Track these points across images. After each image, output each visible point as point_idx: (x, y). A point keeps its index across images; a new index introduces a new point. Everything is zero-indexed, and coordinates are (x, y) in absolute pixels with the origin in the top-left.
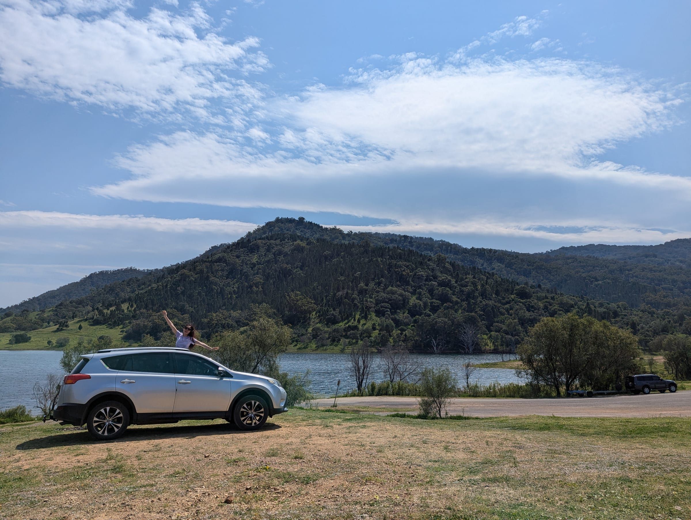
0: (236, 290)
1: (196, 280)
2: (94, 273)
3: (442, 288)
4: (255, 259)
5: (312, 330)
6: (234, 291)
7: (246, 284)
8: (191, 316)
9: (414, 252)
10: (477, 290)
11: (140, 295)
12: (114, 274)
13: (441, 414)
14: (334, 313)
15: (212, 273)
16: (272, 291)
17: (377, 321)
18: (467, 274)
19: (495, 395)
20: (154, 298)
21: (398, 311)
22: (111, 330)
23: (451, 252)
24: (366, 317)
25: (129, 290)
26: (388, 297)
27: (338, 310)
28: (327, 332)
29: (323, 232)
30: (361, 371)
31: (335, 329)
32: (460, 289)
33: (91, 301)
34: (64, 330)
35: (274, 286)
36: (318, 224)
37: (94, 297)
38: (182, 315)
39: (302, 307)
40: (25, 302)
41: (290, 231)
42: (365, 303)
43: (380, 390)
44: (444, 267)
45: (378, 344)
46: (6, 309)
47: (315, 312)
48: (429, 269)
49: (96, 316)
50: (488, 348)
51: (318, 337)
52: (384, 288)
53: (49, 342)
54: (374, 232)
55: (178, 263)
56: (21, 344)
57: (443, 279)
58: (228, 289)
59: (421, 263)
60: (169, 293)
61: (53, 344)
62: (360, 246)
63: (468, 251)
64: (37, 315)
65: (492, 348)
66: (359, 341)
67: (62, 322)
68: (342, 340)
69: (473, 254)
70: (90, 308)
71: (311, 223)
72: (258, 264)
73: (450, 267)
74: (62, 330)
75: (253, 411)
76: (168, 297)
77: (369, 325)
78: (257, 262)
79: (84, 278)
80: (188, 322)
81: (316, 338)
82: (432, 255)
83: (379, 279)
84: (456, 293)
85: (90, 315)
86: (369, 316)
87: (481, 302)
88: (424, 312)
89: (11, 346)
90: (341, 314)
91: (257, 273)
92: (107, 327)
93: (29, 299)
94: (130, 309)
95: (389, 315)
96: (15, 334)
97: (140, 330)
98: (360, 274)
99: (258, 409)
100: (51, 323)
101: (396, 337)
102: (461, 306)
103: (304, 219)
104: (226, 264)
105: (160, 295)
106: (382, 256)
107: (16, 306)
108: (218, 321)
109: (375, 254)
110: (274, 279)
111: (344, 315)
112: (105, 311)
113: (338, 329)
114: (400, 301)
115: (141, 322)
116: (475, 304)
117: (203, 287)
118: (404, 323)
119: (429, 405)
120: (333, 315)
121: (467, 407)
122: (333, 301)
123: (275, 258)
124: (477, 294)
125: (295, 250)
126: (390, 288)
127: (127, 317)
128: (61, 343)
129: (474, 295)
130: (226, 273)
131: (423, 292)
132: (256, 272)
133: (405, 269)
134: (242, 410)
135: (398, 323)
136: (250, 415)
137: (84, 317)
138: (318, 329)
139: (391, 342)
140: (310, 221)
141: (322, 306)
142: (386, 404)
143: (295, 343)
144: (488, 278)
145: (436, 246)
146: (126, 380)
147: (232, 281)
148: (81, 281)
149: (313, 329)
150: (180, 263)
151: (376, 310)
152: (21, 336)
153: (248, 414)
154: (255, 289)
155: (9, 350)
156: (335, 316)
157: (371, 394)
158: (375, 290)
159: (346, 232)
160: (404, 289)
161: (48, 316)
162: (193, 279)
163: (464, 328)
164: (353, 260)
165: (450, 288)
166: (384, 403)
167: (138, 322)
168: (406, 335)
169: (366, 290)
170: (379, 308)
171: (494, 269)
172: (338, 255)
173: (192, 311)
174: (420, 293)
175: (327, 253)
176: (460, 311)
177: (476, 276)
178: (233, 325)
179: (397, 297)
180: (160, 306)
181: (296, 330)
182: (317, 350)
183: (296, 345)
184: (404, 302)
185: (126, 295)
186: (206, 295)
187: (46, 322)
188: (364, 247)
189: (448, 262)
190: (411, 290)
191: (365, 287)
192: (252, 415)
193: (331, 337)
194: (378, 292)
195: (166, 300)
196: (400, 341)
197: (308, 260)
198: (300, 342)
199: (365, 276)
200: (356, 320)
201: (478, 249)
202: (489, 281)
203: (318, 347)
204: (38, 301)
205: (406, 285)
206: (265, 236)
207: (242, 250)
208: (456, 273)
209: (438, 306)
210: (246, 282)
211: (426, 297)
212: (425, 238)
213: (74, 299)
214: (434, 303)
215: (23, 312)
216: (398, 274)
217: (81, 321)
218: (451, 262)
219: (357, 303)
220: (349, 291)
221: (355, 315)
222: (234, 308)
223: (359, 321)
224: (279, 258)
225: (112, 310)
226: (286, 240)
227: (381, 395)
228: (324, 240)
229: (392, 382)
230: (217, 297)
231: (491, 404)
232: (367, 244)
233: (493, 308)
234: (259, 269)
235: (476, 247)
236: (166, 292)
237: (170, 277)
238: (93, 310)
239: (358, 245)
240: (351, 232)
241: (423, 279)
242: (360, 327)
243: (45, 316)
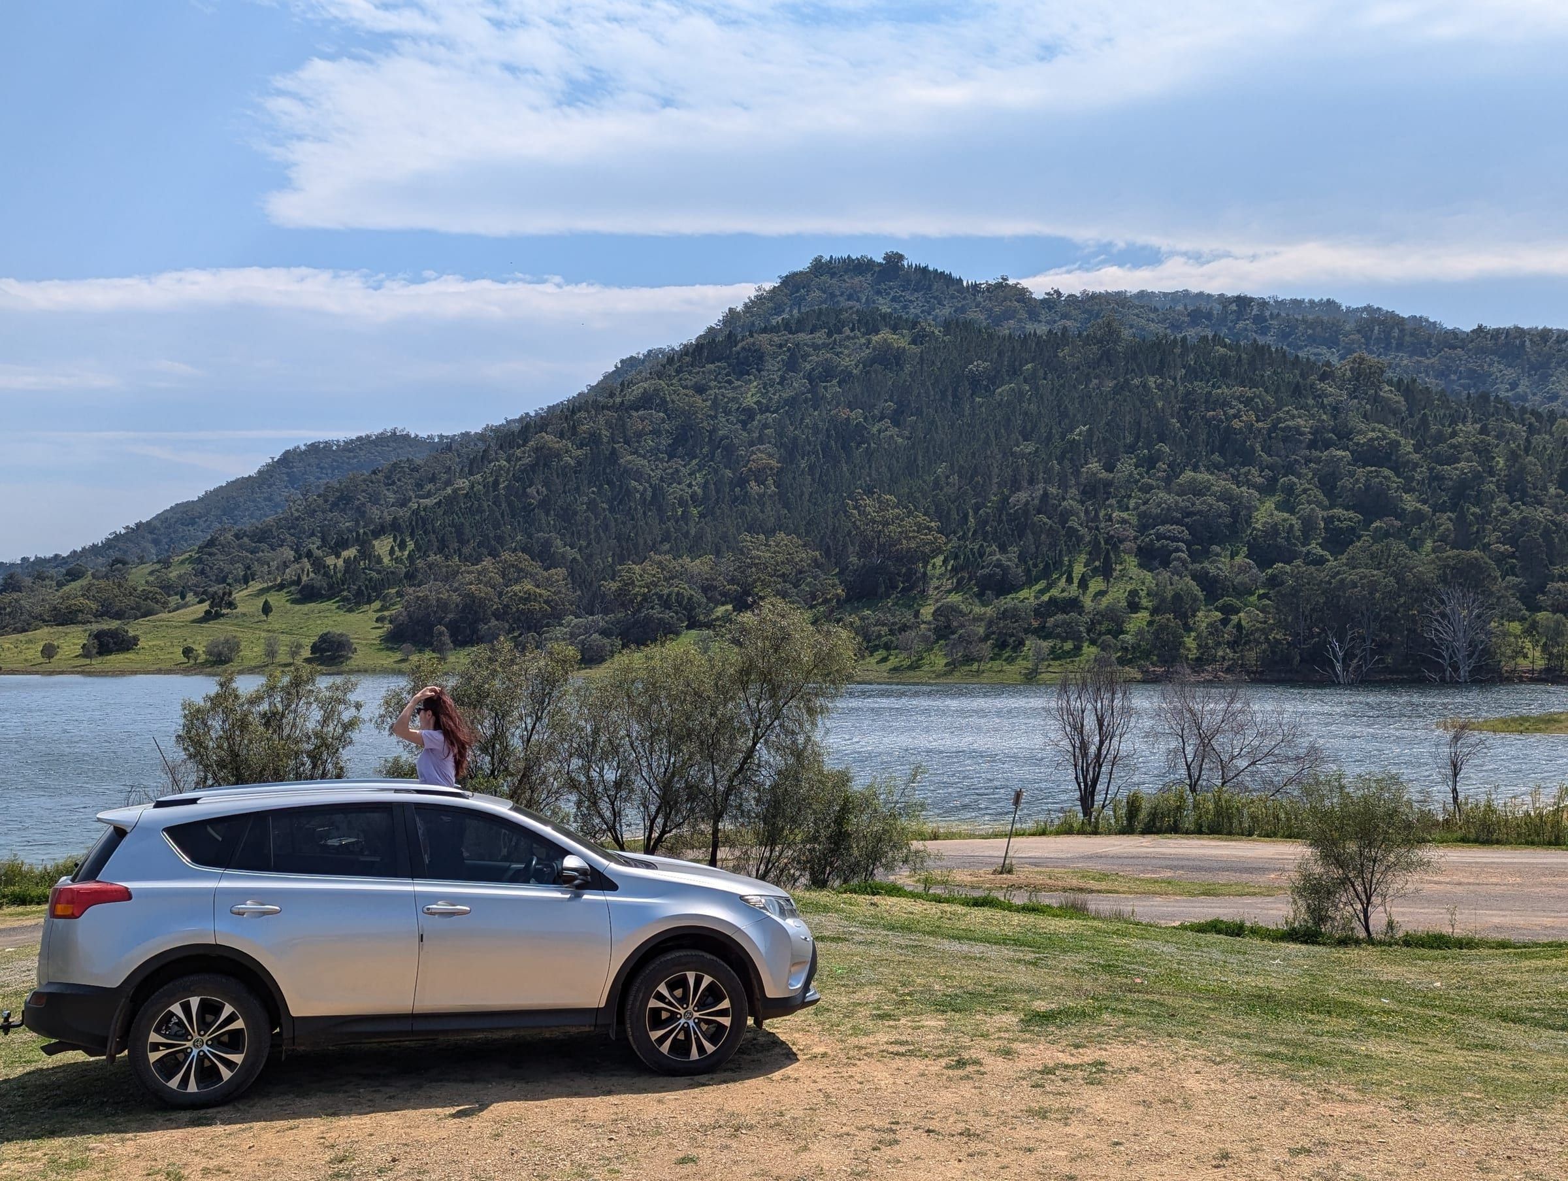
0: (699, 491)
1: (579, 463)
2: (295, 450)
3: (1369, 468)
4: (750, 396)
5: (933, 614)
6: (693, 496)
7: (729, 473)
8: (572, 574)
9: (1271, 353)
10: (1491, 473)
11: (423, 513)
12: (350, 451)
13: (1371, 922)
14: (1003, 558)
15: (627, 442)
16: (807, 496)
17: (1143, 583)
18: (1456, 418)
19: (1557, 837)
20: (462, 520)
21: (1217, 549)
22: (351, 616)
23: (1400, 346)
24: (1106, 572)
25: (391, 497)
26: (1182, 504)
27: (1014, 550)
28: (982, 620)
29: (964, 298)
30: (1093, 749)
31: (1006, 610)
32: (1431, 470)
33: (292, 531)
34: (223, 615)
35: (813, 480)
36: (947, 272)
37: (297, 519)
38: (547, 569)
39: (899, 541)
40: (118, 537)
41: (858, 300)
42: (1103, 525)
43: (1154, 815)
44: (1376, 399)
45: (1147, 655)
46: (68, 557)
47: (942, 558)
48: (1323, 406)
49: (308, 575)
50: (1524, 664)
51: (953, 633)
52: (1168, 476)
53: (187, 652)
54: (1135, 290)
55: (527, 414)
56: (112, 657)
57: (1372, 440)
58: (674, 491)
59: (1297, 391)
60: (504, 505)
61: (198, 655)
62: (1088, 341)
63: (1463, 340)
64: (151, 573)
65: (1541, 664)
66: (1086, 644)
67: (215, 592)
68: (1031, 643)
69: (1482, 351)
70: (290, 554)
71: (925, 269)
72: (762, 412)
73: (1397, 399)
74: (218, 616)
75: (691, 1008)
76: (503, 516)
77: (1117, 594)
78: (758, 403)
79: (268, 465)
80: (563, 590)
81: (945, 637)
82: (1334, 360)
83: (1149, 446)
84: (1414, 484)
85: (290, 573)
86: (1119, 567)
87: (1505, 512)
88: (1304, 550)
89: (88, 661)
90: (1026, 563)
91: (761, 440)
92: (338, 608)
93: (127, 527)
94: (398, 553)
95: (1184, 562)
96: (95, 627)
97: (429, 615)
98: (1087, 431)
99: (710, 1000)
100: (190, 597)
101: (1205, 634)
102: (1434, 527)
103: (901, 257)
104: (665, 412)
105: (480, 510)
106: (1160, 370)
107: (94, 546)
108: (648, 587)
109: (1139, 365)
110: (813, 458)
111: (1035, 566)
112: (330, 561)
113: (1015, 609)
114: (1220, 516)
115: (431, 591)
116: (1482, 519)
117: (601, 486)
118: (1234, 588)
119: (1329, 893)
120: (999, 565)
121: (1460, 884)
122: (1000, 521)
123: (813, 390)
124: (1493, 487)
125: (873, 361)
126: (1189, 474)
127: (390, 579)
128: (220, 654)
129: (1479, 492)
130: (665, 441)
131: (1300, 485)
132: (756, 435)
133: (1239, 411)
134: (653, 1003)
135: (1212, 587)
136: (682, 1021)
137: (275, 579)
138: (954, 609)
139: (1189, 650)
140: (923, 265)
141: (963, 538)
142: (1175, 864)
143: (882, 653)
144: (1531, 430)
145: (1347, 328)
146: (249, 905)
147: (684, 466)
148: (259, 472)
149: (935, 611)
150: (532, 414)
151: (1140, 549)
152: (113, 634)
153: (673, 1017)
154: (754, 488)
155: (82, 673)
156: (1005, 570)
157: (1127, 830)
158: (1138, 481)
159: (1039, 294)
160: (1235, 479)
161: (180, 577)
162: (572, 463)
163: (1442, 602)
164: (1063, 386)
165: (1396, 470)
166: (1164, 863)
167: (423, 591)
168: (1239, 626)
169: (1108, 484)
170: (1151, 540)
171: (1554, 397)
172: (1014, 372)
173: (574, 559)
174: (1290, 490)
175: (978, 366)
176: (1429, 545)
177: (1492, 423)
178: (695, 599)
179: (1211, 506)
180: (480, 545)
181: (885, 613)
182: (951, 672)
183: (884, 660)
184: (1235, 522)
185: (385, 513)
186: (612, 510)
187: (176, 594)
188: (1100, 341)
189: (1390, 382)
190: (1259, 480)
191: (1104, 475)
192: (691, 1023)
193: (994, 633)
194: (1147, 489)
195: (496, 526)
196: (1218, 644)
197: (916, 392)
198: (896, 648)
199: (1105, 440)
200: (1076, 581)
201: (1498, 331)
202: (1536, 439)
203: (952, 666)
204: (150, 533)
205: (1243, 464)
206: (780, 319)
207: (712, 366)
208: (1418, 417)
209: (1353, 529)
210: (726, 468)
211: (1309, 503)
212: (1312, 302)
213: (247, 528)
214: (1339, 520)
215: (113, 565)
216: (1217, 427)
217: (268, 589)
218: (1400, 380)
219: (1076, 525)
220: (1053, 490)
221: (1070, 566)
222: (695, 550)
223: (1083, 584)
224: (825, 388)
225: (349, 558)
226: (847, 331)
227: (1159, 832)
228: (968, 325)
229: (1193, 788)
230: (644, 513)
231: (1544, 875)
232: (1112, 334)
233: (1546, 533)
234: (766, 426)
235: (1492, 324)
236: (496, 502)
237: (504, 456)
238: (297, 559)
239: (1080, 335)
240: (1058, 293)
241: (1301, 442)
242: (1087, 602)
243: (171, 575)
